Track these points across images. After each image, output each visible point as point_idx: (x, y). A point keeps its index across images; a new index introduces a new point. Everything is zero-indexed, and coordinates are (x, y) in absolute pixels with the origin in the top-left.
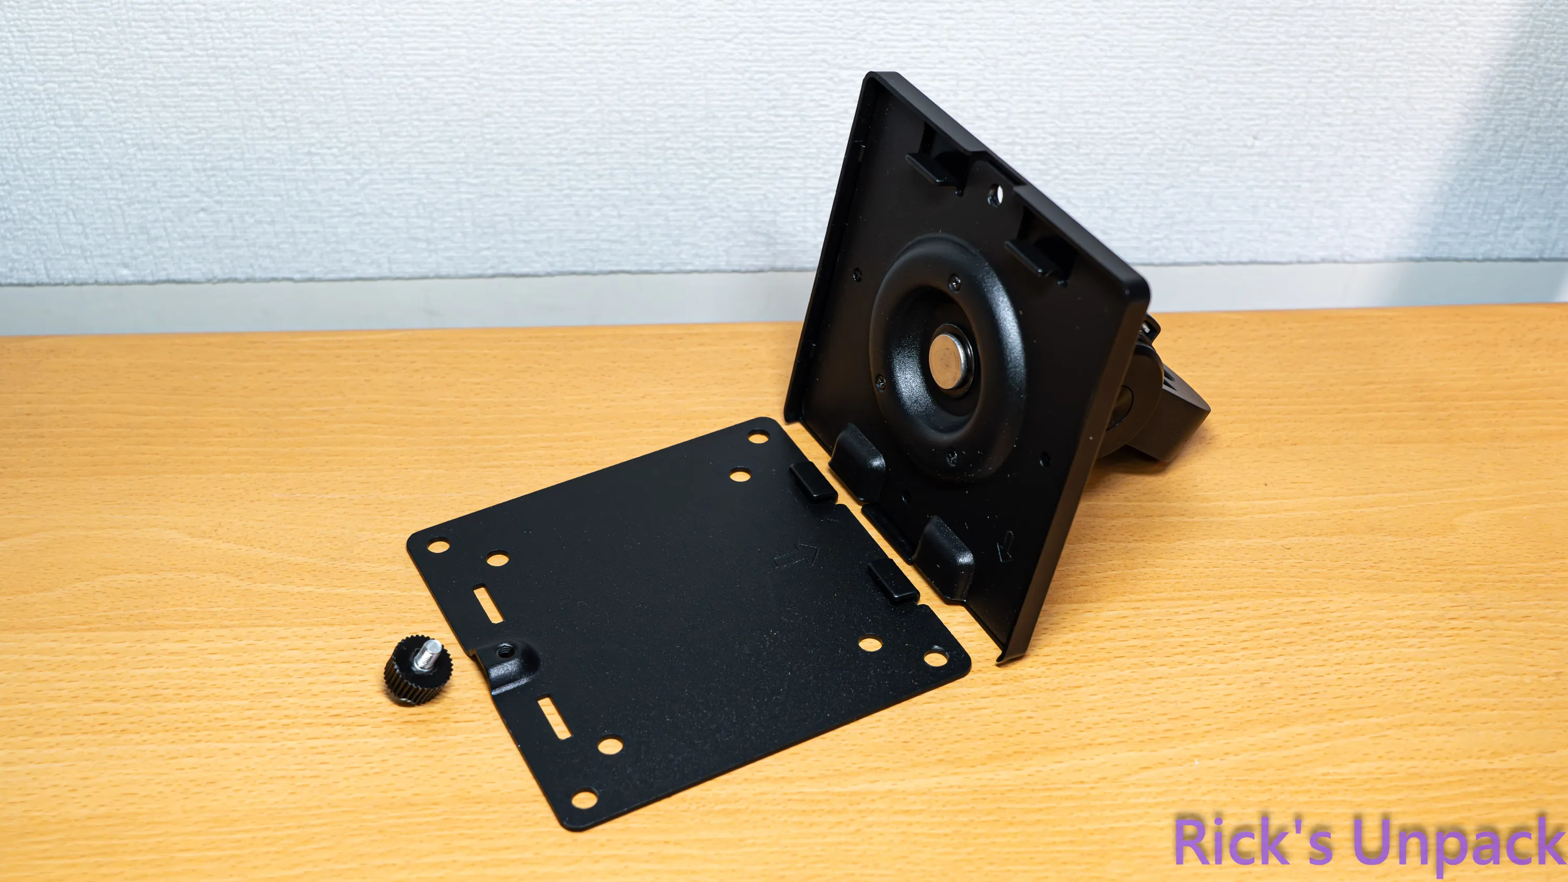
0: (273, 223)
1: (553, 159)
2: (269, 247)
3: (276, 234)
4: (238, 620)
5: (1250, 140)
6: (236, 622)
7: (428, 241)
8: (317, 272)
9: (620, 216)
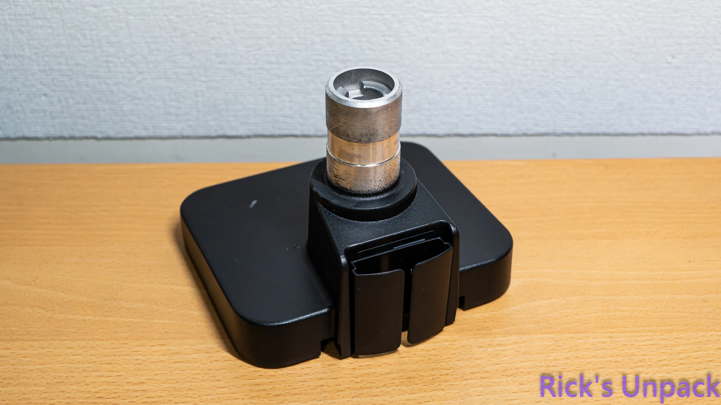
0: (85, 103)
1: (251, 66)
2: (83, 117)
3: (87, 110)
4: (43, 336)
5: (670, 59)
6: (42, 338)
7: (177, 115)
8: (111, 133)
9: (291, 102)
